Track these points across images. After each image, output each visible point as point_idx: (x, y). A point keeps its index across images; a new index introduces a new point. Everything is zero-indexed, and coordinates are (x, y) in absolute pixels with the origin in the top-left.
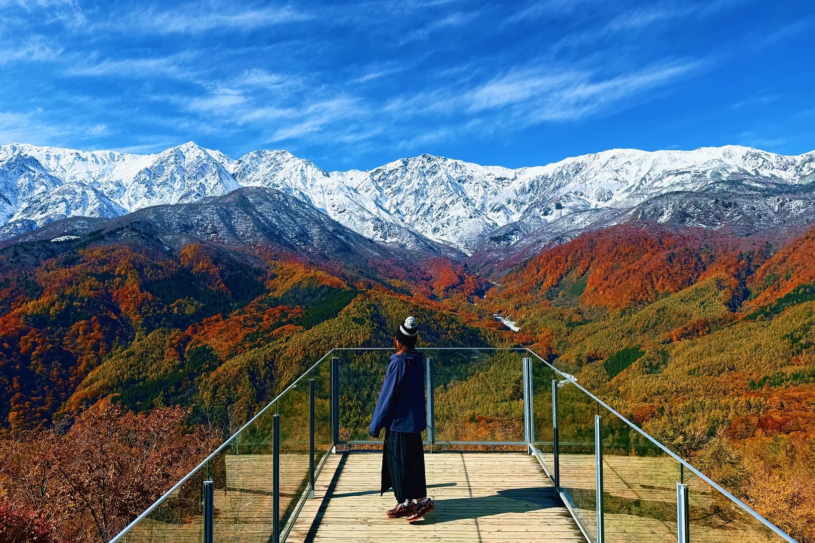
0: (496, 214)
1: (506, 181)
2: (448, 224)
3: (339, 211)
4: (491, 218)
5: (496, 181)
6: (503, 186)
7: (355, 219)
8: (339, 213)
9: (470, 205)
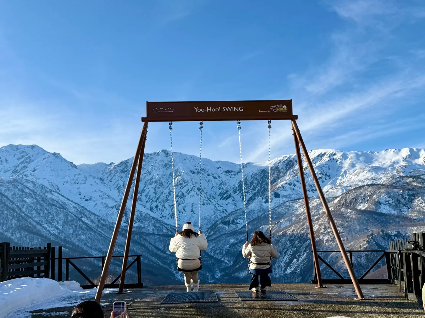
0: (225, 202)
1: (232, 173)
2: (184, 210)
3: (85, 198)
4: (221, 205)
5: (224, 173)
6: (230, 177)
7: (101, 206)
8: (86, 200)
9: (203, 193)
